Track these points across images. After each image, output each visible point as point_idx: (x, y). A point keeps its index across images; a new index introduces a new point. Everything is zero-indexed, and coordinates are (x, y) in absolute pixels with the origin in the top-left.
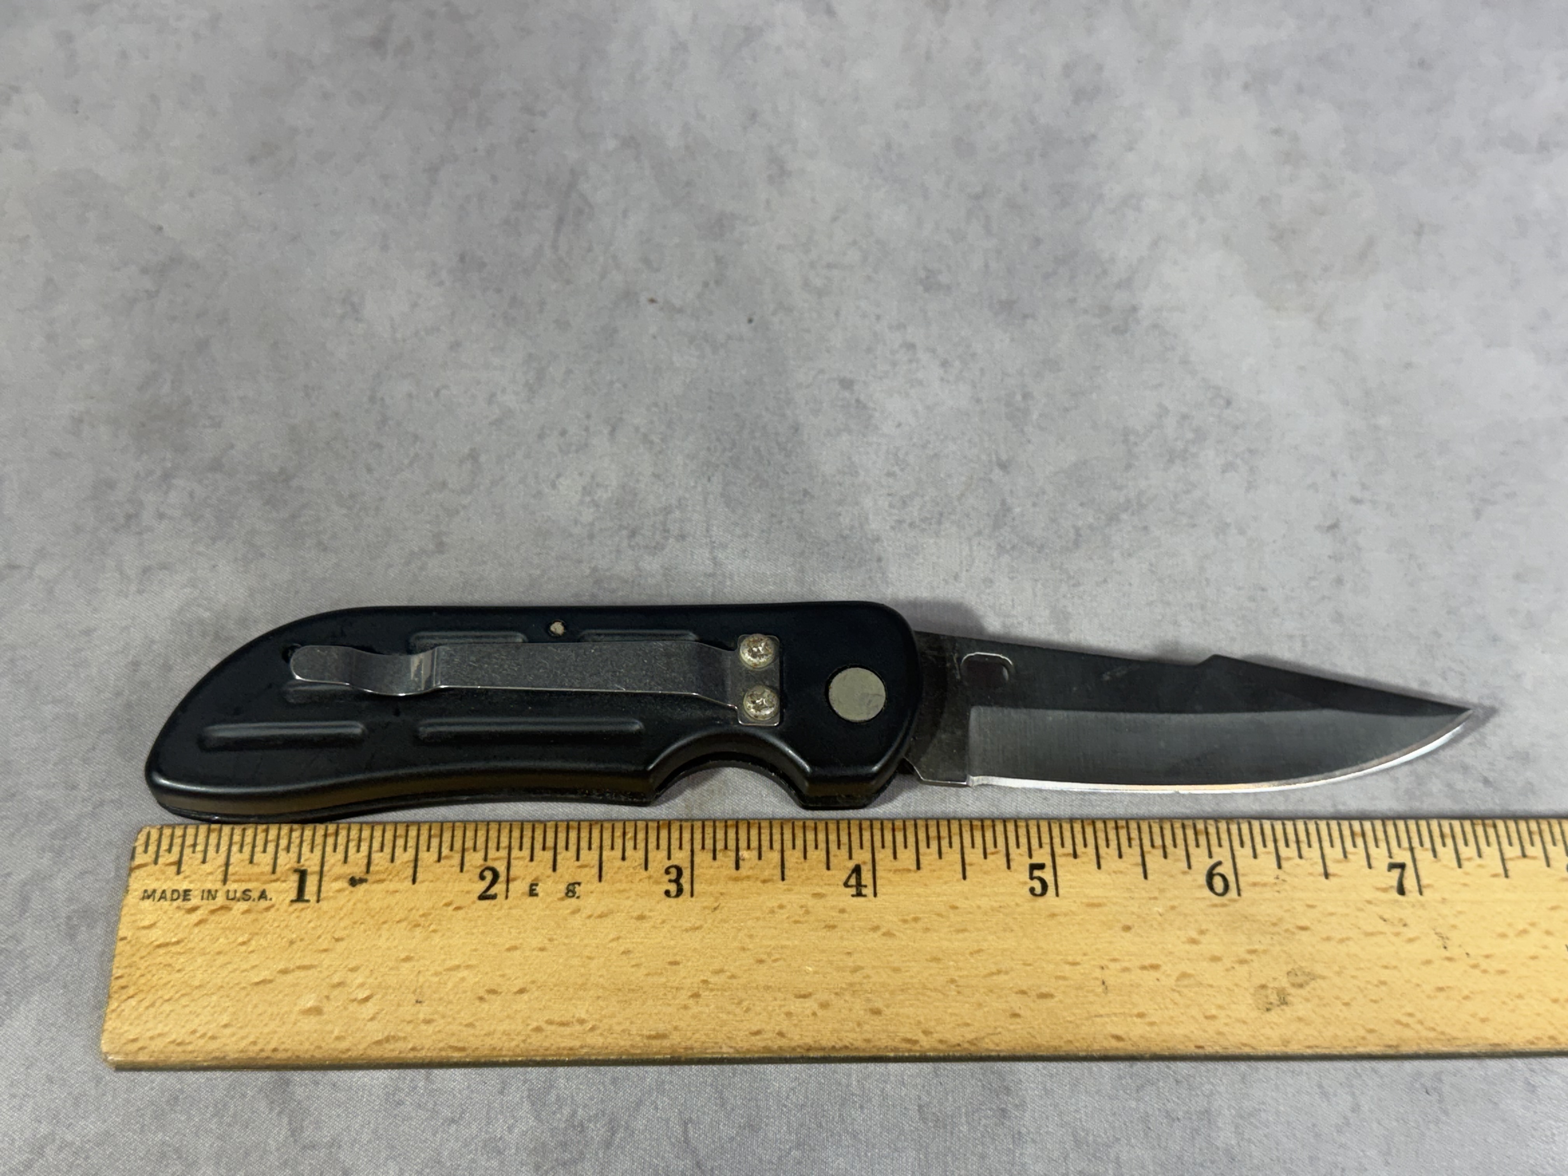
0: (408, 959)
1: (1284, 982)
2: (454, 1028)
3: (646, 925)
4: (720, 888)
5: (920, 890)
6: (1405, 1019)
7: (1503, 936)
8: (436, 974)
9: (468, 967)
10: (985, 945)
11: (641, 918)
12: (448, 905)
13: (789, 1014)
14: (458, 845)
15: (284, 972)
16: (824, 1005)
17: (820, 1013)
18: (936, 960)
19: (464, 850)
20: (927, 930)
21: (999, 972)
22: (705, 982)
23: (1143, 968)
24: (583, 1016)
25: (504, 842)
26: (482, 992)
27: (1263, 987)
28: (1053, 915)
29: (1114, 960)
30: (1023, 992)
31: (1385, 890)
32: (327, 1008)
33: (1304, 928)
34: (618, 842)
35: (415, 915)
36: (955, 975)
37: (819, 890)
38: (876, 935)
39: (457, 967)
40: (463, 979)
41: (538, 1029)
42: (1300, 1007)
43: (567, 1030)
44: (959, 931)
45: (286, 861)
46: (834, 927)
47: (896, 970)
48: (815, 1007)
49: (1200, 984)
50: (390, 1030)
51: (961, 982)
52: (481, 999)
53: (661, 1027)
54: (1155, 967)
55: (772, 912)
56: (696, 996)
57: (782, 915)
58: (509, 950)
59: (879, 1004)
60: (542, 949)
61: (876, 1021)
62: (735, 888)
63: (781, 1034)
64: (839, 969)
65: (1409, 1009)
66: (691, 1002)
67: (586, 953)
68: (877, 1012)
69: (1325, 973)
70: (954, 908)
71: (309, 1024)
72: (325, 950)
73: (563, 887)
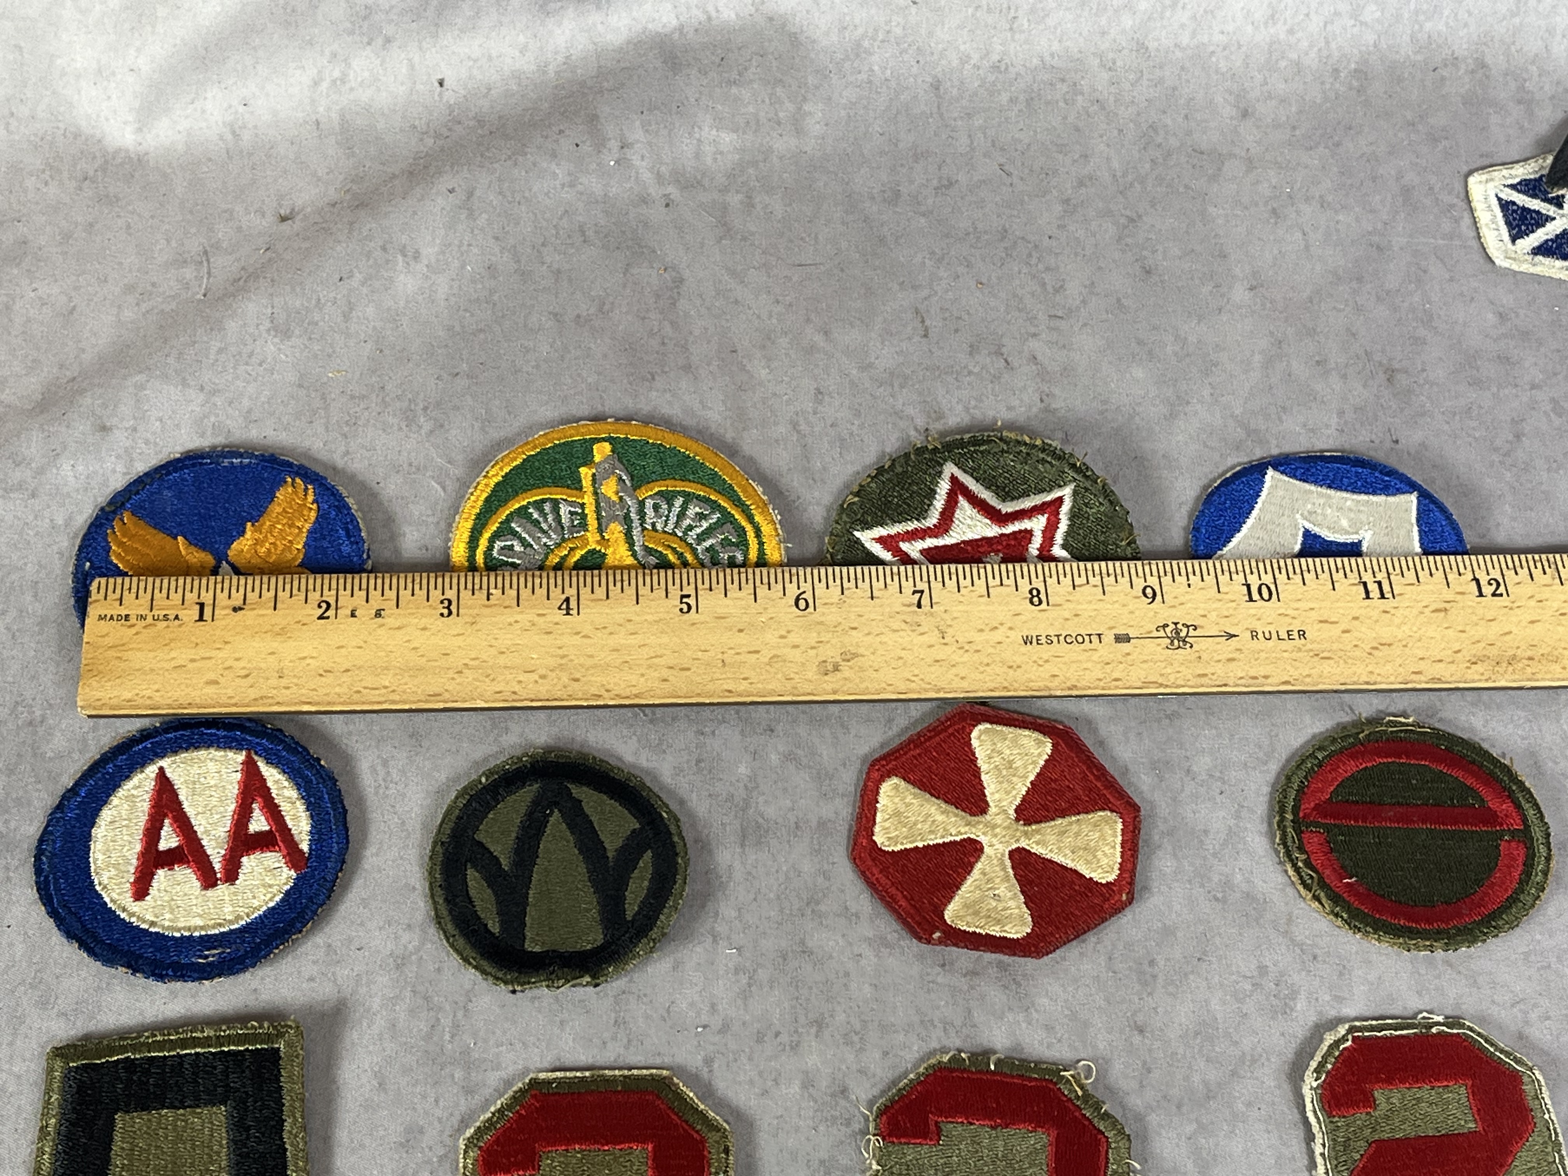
0: (273, 653)
1: (838, 659)
2: (304, 691)
3: (428, 633)
4: (476, 611)
5: (608, 611)
6: (913, 678)
7: (981, 630)
8: (291, 661)
9: (312, 658)
10: (647, 641)
11: (424, 629)
12: (298, 622)
13: (520, 682)
14: (303, 588)
15: (193, 661)
16: (543, 677)
17: (540, 681)
18: (618, 650)
19: (307, 591)
20: (611, 633)
21: (656, 657)
22: (465, 664)
23: (750, 652)
24: (387, 684)
25: (334, 585)
26: (321, 672)
27: (825, 662)
28: (693, 624)
29: (731, 648)
30: (671, 668)
31: (909, 606)
32: (222, 680)
33: (855, 628)
34: (410, 585)
35: (277, 629)
36: (628, 658)
37: (541, 612)
38: (578, 637)
39: (305, 658)
40: (308, 665)
41: (359, 692)
42: (846, 672)
43: (377, 692)
44: (632, 634)
45: (191, 597)
46: (550, 633)
47: (591, 656)
48: (536, 677)
49: (785, 661)
50: (264, 693)
51: (631, 662)
52: (321, 675)
53: (437, 690)
54: (757, 652)
55: (510, 624)
56: (460, 672)
57: (517, 626)
58: (338, 648)
59: (578, 676)
60: (360, 647)
61: (576, 684)
62: (487, 611)
63: (514, 693)
64: (553, 656)
65: (916, 672)
66: (456, 676)
67: (389, 649)
68: (577, 680)
69: (866, 653)
70: (630, 621)
71: (210, 690)
72: (219, 649)
73: (374, 612)
